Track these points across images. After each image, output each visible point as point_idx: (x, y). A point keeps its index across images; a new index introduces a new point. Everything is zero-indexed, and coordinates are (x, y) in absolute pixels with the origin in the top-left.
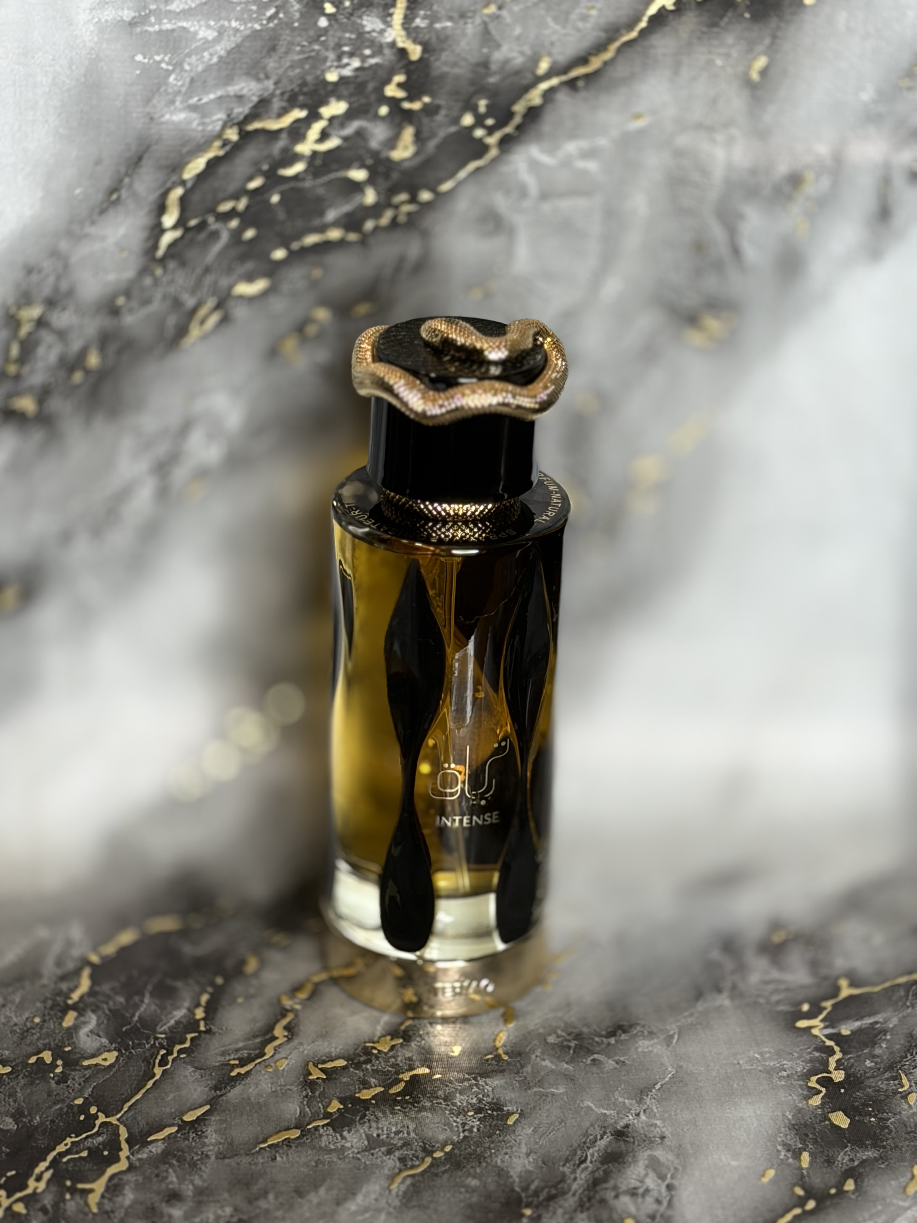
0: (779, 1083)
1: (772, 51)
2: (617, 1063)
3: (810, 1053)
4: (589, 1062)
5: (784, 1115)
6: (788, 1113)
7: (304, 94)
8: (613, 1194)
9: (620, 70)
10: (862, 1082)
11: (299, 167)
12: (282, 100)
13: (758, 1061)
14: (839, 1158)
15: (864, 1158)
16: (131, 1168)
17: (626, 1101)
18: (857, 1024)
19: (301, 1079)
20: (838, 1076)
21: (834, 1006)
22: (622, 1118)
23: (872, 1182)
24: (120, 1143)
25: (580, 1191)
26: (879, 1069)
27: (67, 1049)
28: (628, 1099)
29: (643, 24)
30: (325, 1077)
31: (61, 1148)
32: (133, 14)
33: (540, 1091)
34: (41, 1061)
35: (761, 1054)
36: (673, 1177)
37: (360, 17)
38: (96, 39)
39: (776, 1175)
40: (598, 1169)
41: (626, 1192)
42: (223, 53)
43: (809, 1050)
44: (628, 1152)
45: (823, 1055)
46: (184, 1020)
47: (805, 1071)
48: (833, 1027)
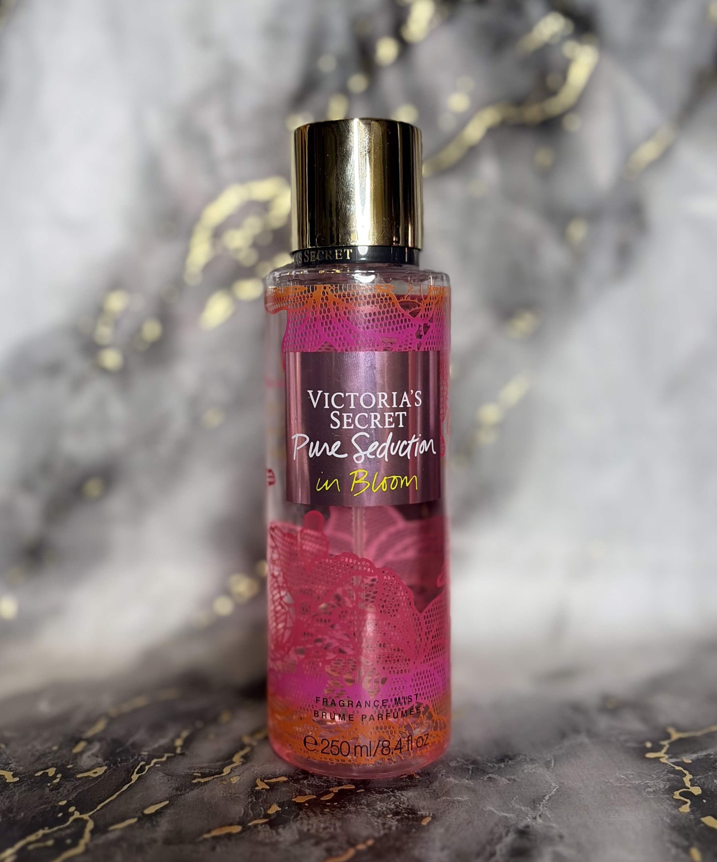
0: (648, 796)
3: (667, 775)
5: (662, 820)
13: (625, 780)
18: (694, 756)
20: (697, 791)
21: (670, 744)
22: (522, 820)
24: (83, 833)
27: (70, 767)
28: (524, 806)
31: (32, 838)
33: (447, 799)
34: (45, 774)
35: (625, 775)
43: (665, 773)
44: (532, 849)
45: (677, 776)
47: (667, 787)
48: (676, 758)
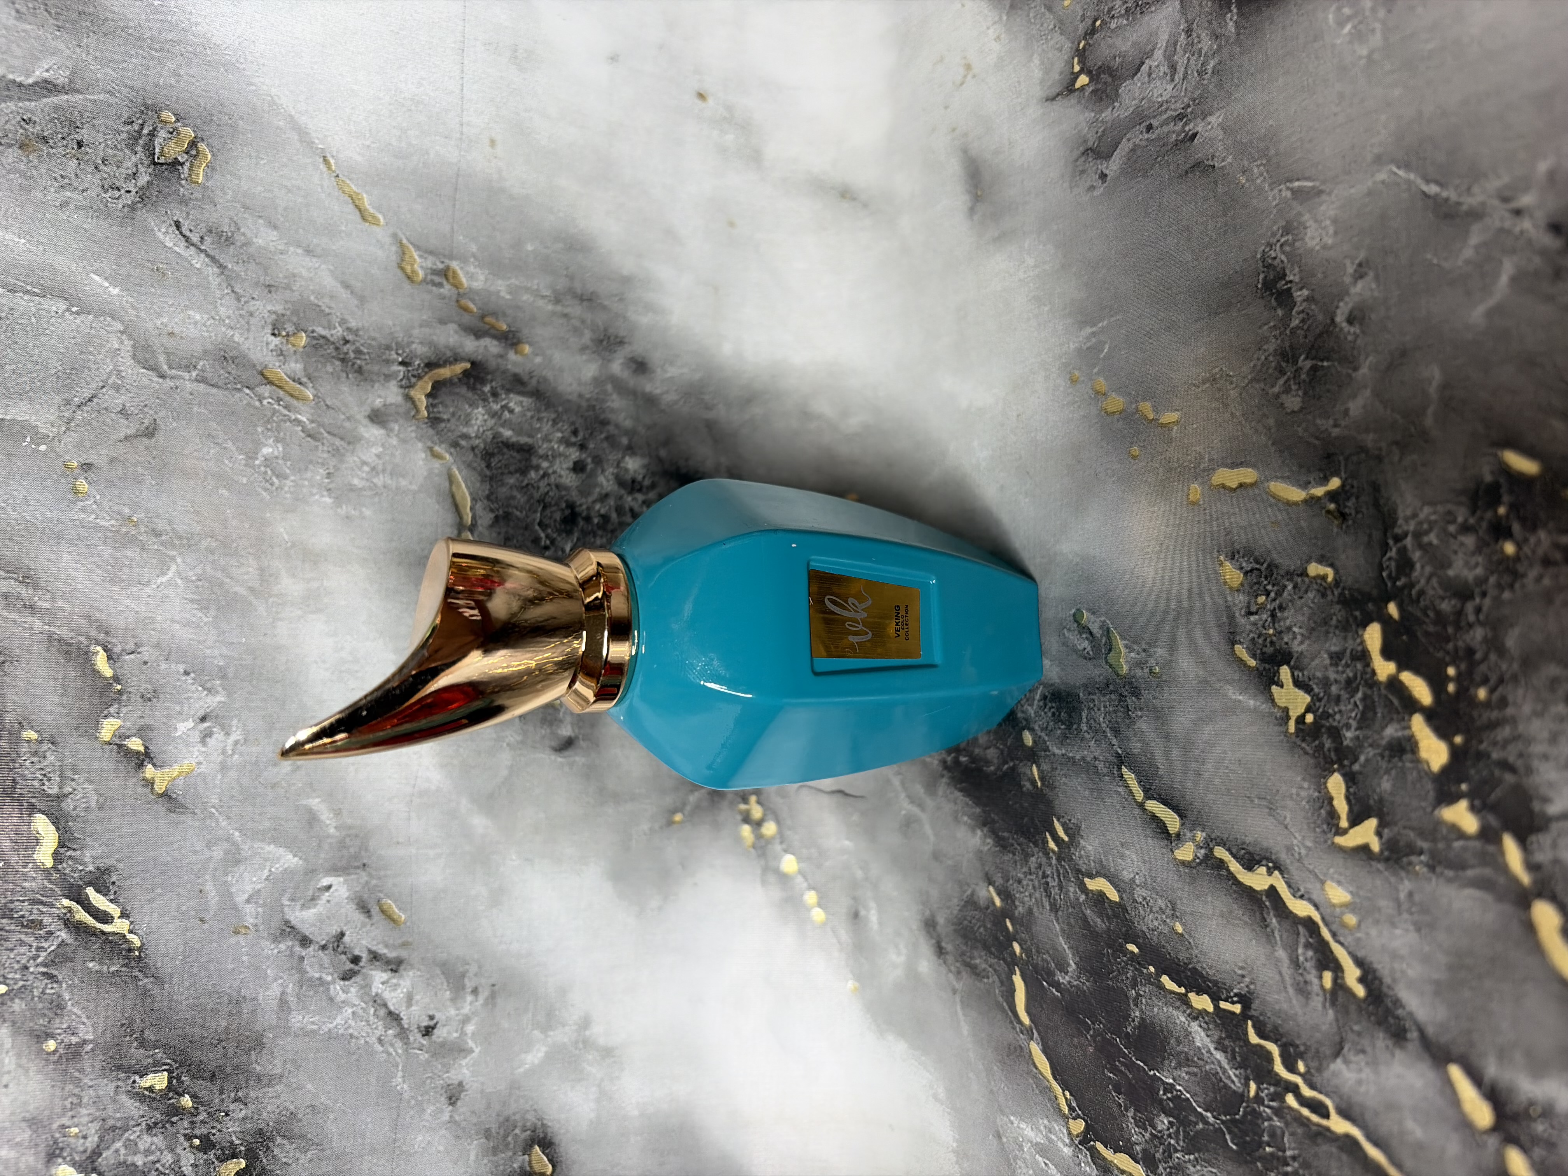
2: (1361, 277)
4: (1354, 329)
17: (1473, 242)
19: (1380, 866)
30: (1374, 820)
46: (1217, 1034)
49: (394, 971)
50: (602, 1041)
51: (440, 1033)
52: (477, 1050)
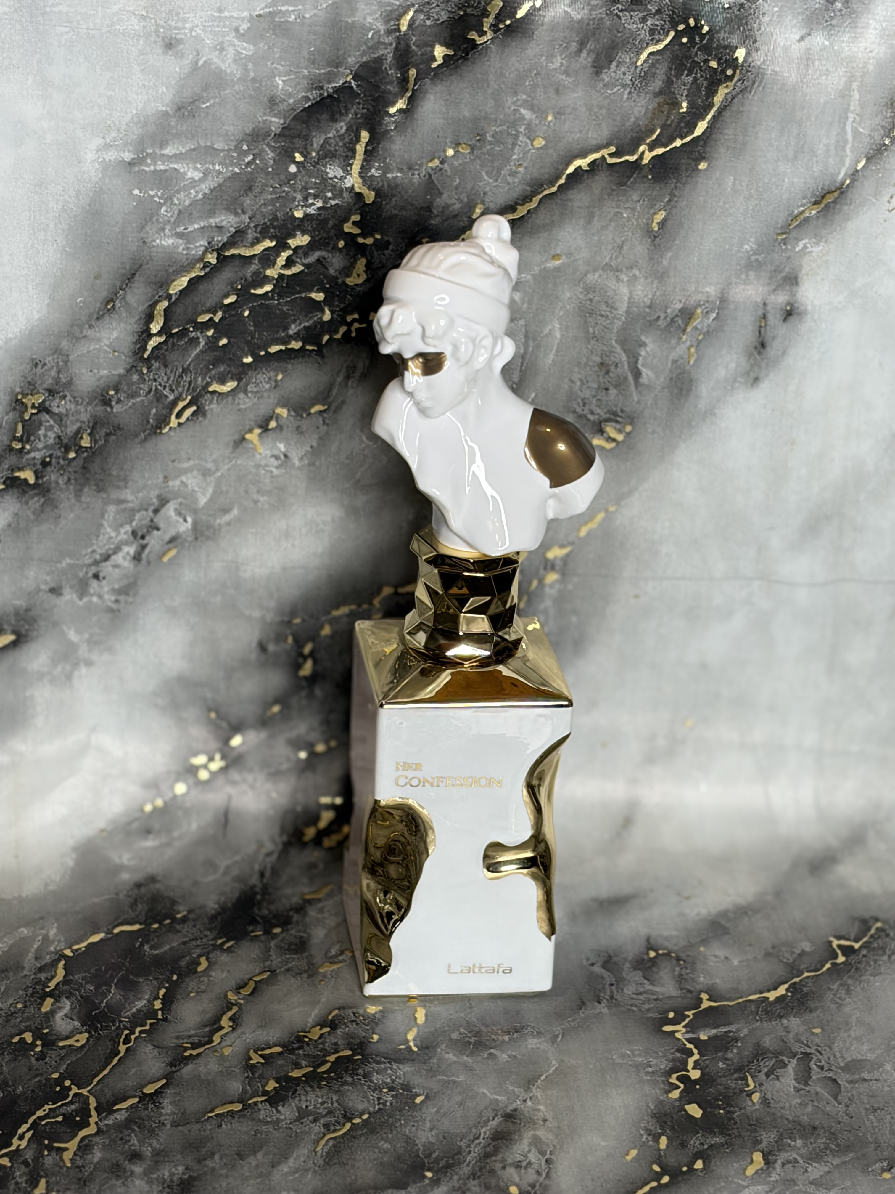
0: (645, 1077)
1: (669, 207)
2: (509, 1057)
3: (673, 1054)
4: (486, 1055)
5: (647, 1106)
6: (650, 1104)
7: (274, 227)
8: (501, 1165)
9: (542, 217)
10: (715, 1080)
11: (268, 288)
12: (256, 232)
13: (629, 1057)
14: (692, 1142)
15: (713, 1142)
16: (99, 1132)
17: (516, 1089)
18: (714, 1031)
19: (244, 1063)
20: (695, 1074)
21: (695, 1015)
22: (512, 1103)
23: (718, 1163)
24: (90, 1110)
25: (473, 1162)
26: (730, 1070)
27: (45, 1031)
28: (518, 1087)
29: (562, 181)
30: (263, 1061)
31: (40, 1113)
32: (133, 156)
33: (444, 1079)
34: (23, 1041)
35: (632, 1051)
36: (551, 1153)
37: (325, 166)
38: (100, 175)
39: (638, 1154)
40: (489, 1144)
41: (512, 1165)
42: (207, 191)
43: (673, 1051)
44: (514, 1133)
45: (683, 1056)
46: (144, 1009)
47: (667, 1069)
48: (693, 1033)
49: (134, 558)
50: (76, 673)
51: (94, 583)
52: (81, 603)
